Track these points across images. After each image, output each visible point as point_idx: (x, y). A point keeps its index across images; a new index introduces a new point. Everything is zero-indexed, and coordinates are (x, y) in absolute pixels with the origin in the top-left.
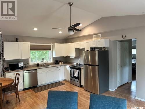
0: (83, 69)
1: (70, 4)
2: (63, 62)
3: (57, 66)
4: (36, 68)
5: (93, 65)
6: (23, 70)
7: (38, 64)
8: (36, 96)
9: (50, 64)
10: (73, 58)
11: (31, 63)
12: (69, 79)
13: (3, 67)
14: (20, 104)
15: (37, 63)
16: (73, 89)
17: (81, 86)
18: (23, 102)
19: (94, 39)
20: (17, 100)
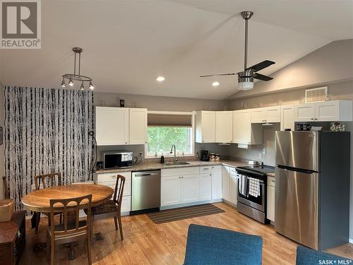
0: (274, 179)
1: (246, 16)
2: (218, 156)
3: (204, 166)
4: (158, 166)
5: (304, 171)
6: (131, 169)
7: (163, 157)
8: (157, 232)
9: (189, 160)
10: (246, 147)
11: (149, 154)
12: (234, 201)
13: (93, 160)
14: (122, 245)
15: (159, 155)
16: (245, 226)
17: (267, 222)
18: (129, 242)
19: (307, 101)
20: (116, 235)
